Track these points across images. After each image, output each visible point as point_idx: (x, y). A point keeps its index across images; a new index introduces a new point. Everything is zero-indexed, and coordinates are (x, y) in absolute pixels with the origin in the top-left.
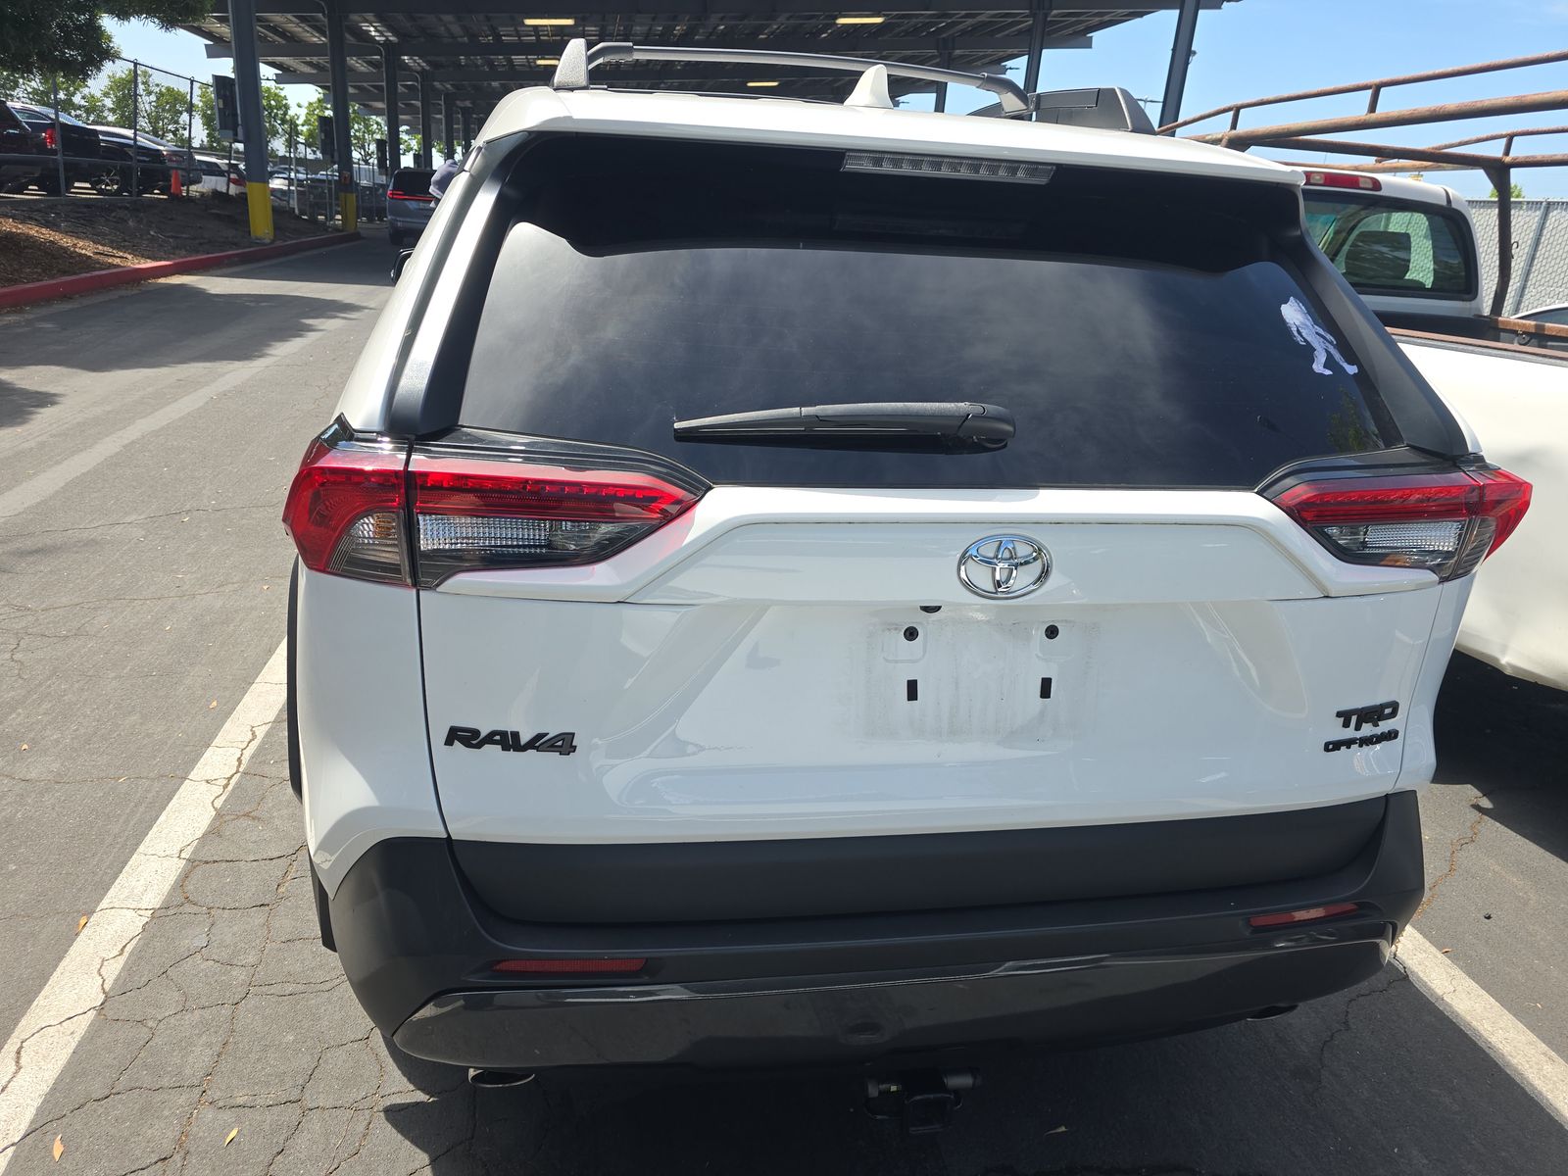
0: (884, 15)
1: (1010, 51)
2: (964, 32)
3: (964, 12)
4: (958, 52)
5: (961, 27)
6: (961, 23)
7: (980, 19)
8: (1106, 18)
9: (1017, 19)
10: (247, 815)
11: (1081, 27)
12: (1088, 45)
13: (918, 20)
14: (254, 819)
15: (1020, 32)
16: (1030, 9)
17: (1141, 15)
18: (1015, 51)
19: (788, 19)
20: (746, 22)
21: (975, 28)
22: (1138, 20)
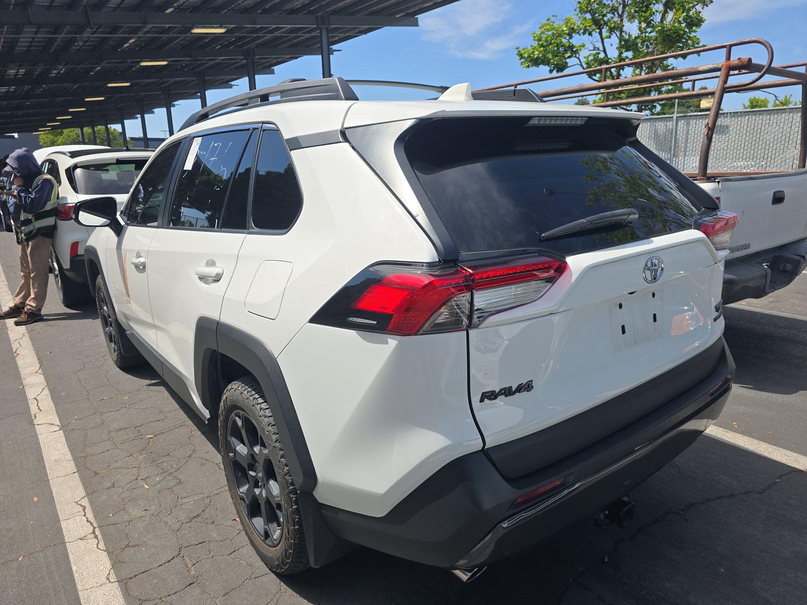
0: (167, 61)
1: (233, 77)
2: (208, 68)
3: (208, 58)
4: (207, 78)
5: (206, 66)
6: (206, 63)
7: (216, 61)
8: (280, 60)
9: (237, 61)
10: (127, 546)
11: (268, 64)
12: (273, 72)
13: (182, 63)
14: (134, 546)
15: (237, 67)
16: (244, 56)
17: (296, 58)
18: (235, 77)
19: (107, 63)
20: (81, 66)
21: (213, 66)
22: (295, 60)
